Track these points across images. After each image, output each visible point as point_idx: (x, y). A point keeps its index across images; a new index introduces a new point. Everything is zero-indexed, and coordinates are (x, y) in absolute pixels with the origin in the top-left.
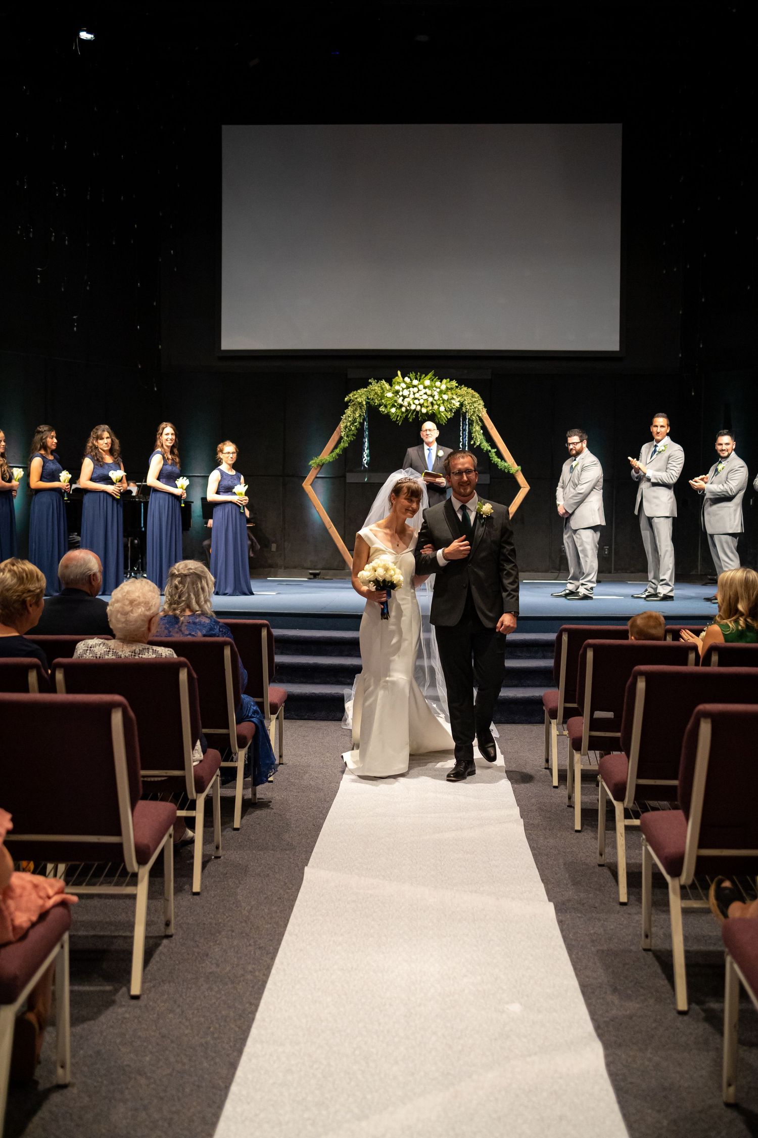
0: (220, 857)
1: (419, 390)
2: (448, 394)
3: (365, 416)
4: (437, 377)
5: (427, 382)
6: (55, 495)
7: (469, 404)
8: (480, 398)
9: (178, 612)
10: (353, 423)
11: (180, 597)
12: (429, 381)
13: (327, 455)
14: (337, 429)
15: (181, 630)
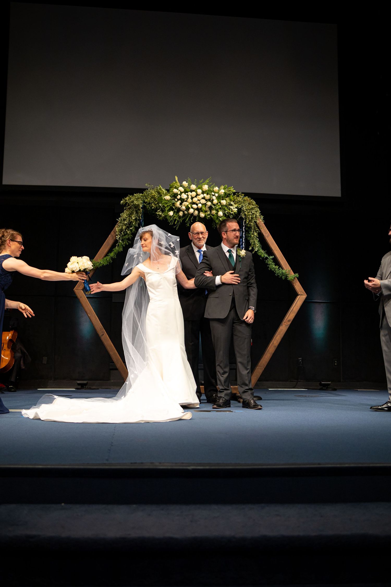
1: (197, 195)
3: (142, 220)
4: (215, 183)
5: (206, 187)
7: (247, 210)
8: (256, 206)
13: (101, 259)
14: (112, 233)
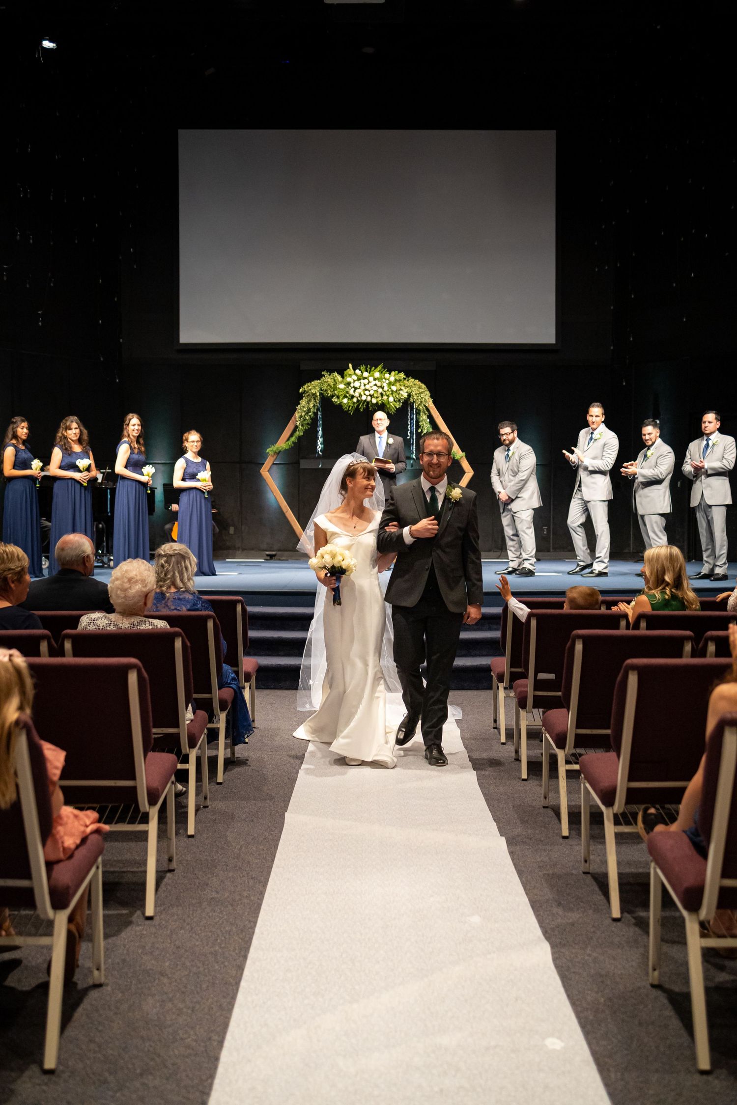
0: (207, 807)
1: (369, 382)
2: (396, 386)
3: (319, 406)
4: (386, 370)
5: (377, 374)
6: (27, 483)
7: (416, 394)
8: (426, 389)
9: (164, 589)
10: (307, 413)
11: (166, 575)
12: (379, 373)
13: (283, 443)
14: (293, 418)
15: (167, 606)
